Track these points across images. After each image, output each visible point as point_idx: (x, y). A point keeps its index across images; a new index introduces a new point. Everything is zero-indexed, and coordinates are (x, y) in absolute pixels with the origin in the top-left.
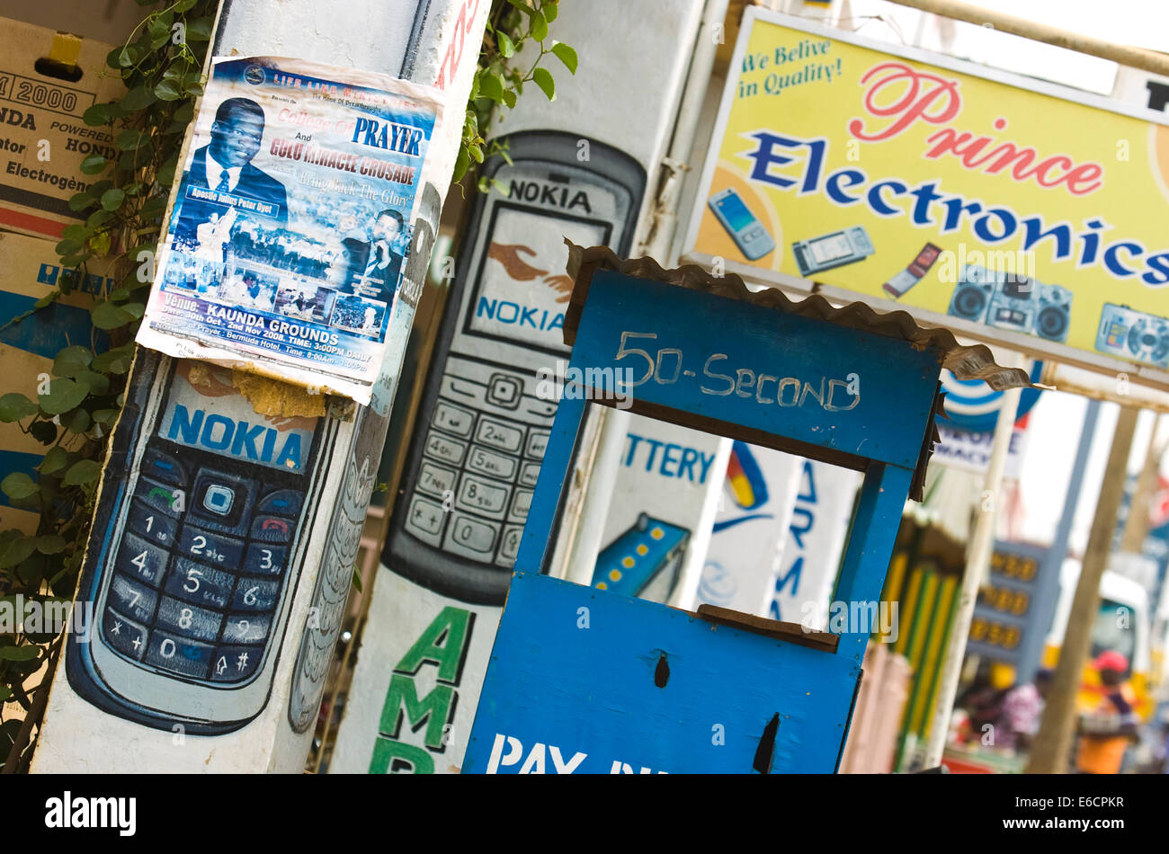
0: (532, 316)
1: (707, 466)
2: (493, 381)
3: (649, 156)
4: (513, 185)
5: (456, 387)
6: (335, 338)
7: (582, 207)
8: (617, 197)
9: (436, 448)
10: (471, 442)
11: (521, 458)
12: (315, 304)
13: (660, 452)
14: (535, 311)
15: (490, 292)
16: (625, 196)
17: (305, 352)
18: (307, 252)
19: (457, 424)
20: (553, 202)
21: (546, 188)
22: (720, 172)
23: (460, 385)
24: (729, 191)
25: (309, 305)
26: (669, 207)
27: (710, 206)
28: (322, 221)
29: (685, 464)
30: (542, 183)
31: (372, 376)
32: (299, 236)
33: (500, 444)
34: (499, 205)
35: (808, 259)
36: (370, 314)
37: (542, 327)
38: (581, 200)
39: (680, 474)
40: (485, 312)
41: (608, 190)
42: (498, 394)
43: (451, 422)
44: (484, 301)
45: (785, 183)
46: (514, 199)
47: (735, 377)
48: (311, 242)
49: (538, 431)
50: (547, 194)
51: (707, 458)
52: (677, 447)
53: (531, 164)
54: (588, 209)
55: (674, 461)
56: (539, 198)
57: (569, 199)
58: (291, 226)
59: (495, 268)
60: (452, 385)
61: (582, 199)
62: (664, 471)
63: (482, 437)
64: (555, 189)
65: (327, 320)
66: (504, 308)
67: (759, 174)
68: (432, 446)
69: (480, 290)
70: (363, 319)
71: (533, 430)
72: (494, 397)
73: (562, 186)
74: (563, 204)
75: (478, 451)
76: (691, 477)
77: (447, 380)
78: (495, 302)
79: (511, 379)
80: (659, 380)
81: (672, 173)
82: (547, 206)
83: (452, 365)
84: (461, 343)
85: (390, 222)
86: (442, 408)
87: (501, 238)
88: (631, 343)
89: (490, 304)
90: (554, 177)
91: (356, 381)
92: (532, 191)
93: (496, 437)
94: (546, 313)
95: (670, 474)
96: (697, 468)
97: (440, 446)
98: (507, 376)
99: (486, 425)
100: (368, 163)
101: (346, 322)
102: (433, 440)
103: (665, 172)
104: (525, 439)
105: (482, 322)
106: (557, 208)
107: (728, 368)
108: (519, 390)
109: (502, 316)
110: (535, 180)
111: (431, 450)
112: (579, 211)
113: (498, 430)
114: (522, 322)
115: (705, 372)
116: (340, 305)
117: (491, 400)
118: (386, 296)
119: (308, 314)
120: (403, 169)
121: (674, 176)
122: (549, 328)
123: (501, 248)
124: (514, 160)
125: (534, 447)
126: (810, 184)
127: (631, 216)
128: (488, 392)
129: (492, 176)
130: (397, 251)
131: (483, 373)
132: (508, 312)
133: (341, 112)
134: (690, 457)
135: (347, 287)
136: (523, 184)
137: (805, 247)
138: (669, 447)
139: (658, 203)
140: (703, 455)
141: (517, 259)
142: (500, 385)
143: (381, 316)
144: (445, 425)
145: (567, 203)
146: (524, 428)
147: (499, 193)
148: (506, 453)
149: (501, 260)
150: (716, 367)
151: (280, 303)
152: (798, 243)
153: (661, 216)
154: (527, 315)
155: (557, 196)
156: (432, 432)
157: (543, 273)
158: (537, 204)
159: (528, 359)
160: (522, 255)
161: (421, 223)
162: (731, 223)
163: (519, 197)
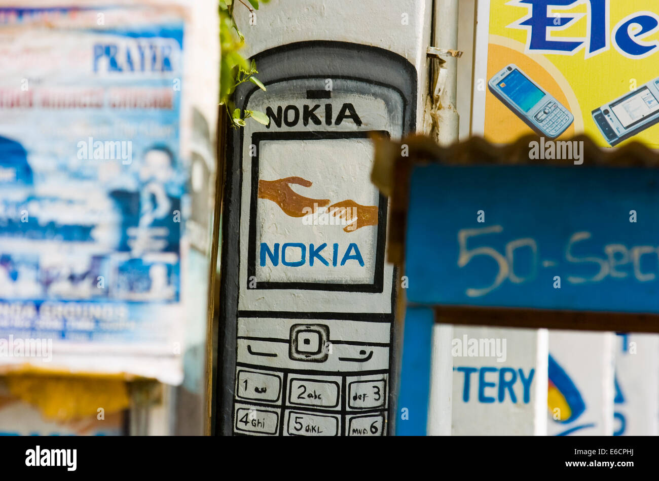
0: (321, 253)
1: (528, 383)
2: (294, 334)
3: (413, 48)
4: (269, 112)
5: (253, 350)
6: (122, 311)
7: (352, 120)
8: (387, 102)
9: (246, 422)
10: (283, 407)
11: (343, 413)
12: (91, 275)
13: (475, 378)
14: (324, 245)
15: (269, 236)
16: (395, 97)
17: (89, 334)
18: (67, 216)
19: (264, 390)
20: (317, 122)
21: (306, 107)
22: (493, 49)
23: (257, 346)
24: (509, 69)
25: (84, 276)
26: (446, 101)
27: (491, 90)
28: (77, 175)
29: (503, 385)
30: (300, 103)
31: (177, 347)
32: (54, 199)
33: (316, 402)
34: (258, 138)
35: (614, 125)
36: (158, 274)
37: (335, 264)
38: (347, 113)
39: (501, 398)
40: (268, 260)
41: (375, 95)
42: (302, 347)
43: (257, 390)
44: (265, 247)
45: (570, 46)
46: (274, 128)
47: (604, 256)
48: (70, 202)
49: (355, 378)
50: (309, 114)
51: (527, 375)
52: (492, 370)
53: (284, 84)
54: (358, 122)
55: (492, 385)
56: (301, 121)
57: (335, 116)
58: (42, 188)
59: (268, 208)
60: (249, 347)
61: (349, 111)
62: (483, 399)
63: (294, 399)
64: (317, 107)
65: (107, 292)
66: (288, 250)
67: (539, 42)
68: (241, 421)
69: (258, 237)
70: (149, 280)
71: (349, 379)
72: (298, 352)
73: (323, 102)
74: (329, 122)
75: (293, 416)
76: (514, 399)
77: (242, 344)
78: (277, 246)
79: (312, 328)
80: (516, 280)
81: (442, 62)
82: (311, 127)
83: (245, 326)
84: (249, 299)
85: (158, 159)
86: (243, 376)
87: (267, 174)
88: (472, 243)
89: (272, 250)
90: (313, 94)
91: (160, 357)
92: (291, 115)
93: (310, 396)
94: (336, 246)
95: (491, 400)
96: (518, 388)
97: (250, 418)
98: (308, 325)
99: (296, 384)
100: (116, 95)
101: (131, 288)
102: (241, 414)
103: (433, 62)
104: (343, 391)
105: (267, 271)
106: (323, 127)
107: (595, 247)
108: (324, 338)
109: (287, 260)
110: (292, 102)
111: (241, 425)
112: (348, 125)
113: (311, 387)
114: (312, 263)
115: (570, 258)
116: (122, 269)
117: (296, 355)
118: (173, 247)
119: (84, 289)
120: (159, 93)
121: (444, 65)
122: (343, 263)
123: (271, 184)
124: (265, 84)
125: (355, 398)
126: (598, 41)
127: (407, 118)
128: (290, 347)
129: (244, 108)
130: (175, 191)
131: (282, 327)
132: (293, 254)
133: (71, 41)
134: (508, 377)
135: (124, 247)
136: (280, 108)
137: (606, 112)
138: (483, 371)
139: (432, 99)
140: (521, 371)
141: (292, 193)
142: (302, 337)
143: (173, 271)
144: (251, 394)
145: (333, 121)
146: (339, 379)
147: (256, 123)
148: (325, 411)
149: (272, 198)
150: (579, 250)
151: (47, 283)
152: (598, 109)
153: (439, 112)
154: (315, 253)
155: (320, 114)
156: (237, 406)
157: (322, 203)
158: (300, 127)
159: (328, 302)
160: (295, 188)
161: (195, 156)
162: (519, 104)
163: (279, 125)
